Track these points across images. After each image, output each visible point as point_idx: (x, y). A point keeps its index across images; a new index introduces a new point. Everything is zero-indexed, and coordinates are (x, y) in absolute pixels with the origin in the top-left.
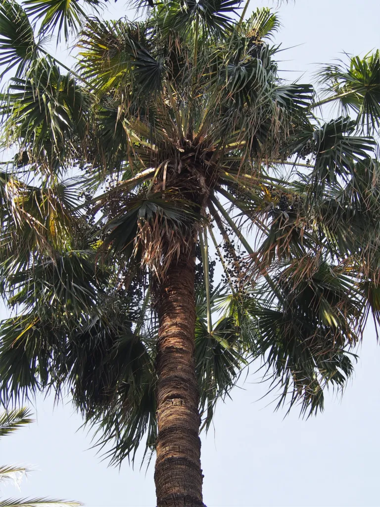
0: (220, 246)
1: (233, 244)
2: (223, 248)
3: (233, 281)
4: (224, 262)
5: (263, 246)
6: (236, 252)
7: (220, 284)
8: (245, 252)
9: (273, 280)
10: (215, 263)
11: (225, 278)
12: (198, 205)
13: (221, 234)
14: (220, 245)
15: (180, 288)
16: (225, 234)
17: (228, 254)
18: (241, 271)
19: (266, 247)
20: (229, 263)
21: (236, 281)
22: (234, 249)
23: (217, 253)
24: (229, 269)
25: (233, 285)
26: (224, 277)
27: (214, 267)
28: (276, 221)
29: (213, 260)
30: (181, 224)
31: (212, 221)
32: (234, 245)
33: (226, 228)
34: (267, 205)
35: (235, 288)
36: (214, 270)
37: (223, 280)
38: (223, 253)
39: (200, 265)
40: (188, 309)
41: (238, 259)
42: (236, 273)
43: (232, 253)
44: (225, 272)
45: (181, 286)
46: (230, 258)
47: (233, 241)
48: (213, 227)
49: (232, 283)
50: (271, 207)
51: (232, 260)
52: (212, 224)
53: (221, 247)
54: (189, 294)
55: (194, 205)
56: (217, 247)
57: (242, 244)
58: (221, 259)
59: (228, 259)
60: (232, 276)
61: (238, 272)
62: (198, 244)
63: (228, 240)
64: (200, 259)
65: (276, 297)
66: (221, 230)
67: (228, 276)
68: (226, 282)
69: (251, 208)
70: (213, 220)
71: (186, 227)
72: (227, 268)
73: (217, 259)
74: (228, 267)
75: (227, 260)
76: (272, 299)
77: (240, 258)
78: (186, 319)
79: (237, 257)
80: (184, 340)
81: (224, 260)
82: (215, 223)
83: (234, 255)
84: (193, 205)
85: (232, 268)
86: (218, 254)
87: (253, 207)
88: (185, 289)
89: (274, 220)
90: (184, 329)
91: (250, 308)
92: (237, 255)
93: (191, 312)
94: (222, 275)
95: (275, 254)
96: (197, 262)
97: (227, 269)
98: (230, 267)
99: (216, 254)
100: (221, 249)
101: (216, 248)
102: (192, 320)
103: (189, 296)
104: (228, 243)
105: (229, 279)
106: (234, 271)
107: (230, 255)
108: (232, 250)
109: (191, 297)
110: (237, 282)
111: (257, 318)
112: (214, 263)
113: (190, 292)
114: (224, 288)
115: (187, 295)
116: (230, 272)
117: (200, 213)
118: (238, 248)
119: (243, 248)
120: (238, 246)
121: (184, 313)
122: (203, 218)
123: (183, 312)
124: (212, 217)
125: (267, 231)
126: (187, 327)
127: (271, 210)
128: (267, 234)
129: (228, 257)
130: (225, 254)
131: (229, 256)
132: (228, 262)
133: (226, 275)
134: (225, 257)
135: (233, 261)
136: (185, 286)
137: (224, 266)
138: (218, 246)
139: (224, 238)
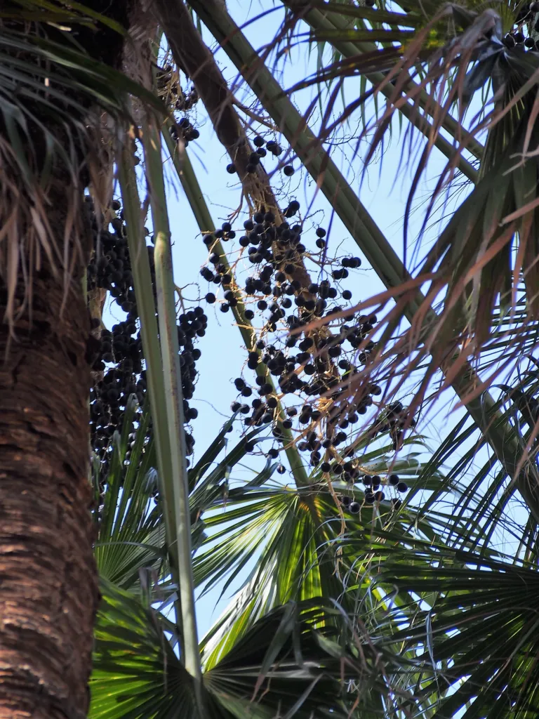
0: (227, 232)
1: (292, 221)
2: (244, 242)
3: (292, 412)
4: (250, 315)
5: (447, 238)
6: (308, 264)
7: (228, 428)
8: (354, 263)
9: (500, 403)
10: (204, 319)
11: (255, 395)
12: (114, 25)
13: (231, 169)
14: (227, 227)
15: (15, 448)
16: (252, 170)
17: (266, 274)
18: (336, 360)
19: (463, 241)
20: (274, 319)
21: (308, 414)
22: (301, 249)
23: (211, 267)
24: (272, 349)
25: (295, 435)
26: (246, 392)
27: (198, 343)
28: (513, 103)
29: (190, 306)
30: (23, 122)
31: (186, 105)
32: (298, 229)
33: (259, 141)
34: (464, 22)
35: (303, 447)
36: (197, 354)
37: (246, 410)
38: (244, 269)
39: (123, 329)
40: (57, 553)
41: (318, 296)
42: (309, 370)
43: (289, 270)
44: (252, 362)
45: (22, 436)
46: (278, 293)
47: (294, 207)
48: (195, 135)
49: (288, 424)
50: (489, 34)
51: (287, 304)
52: (185, 122)
53: (232, 235)
54: (61, 476)
55: (91, 19)
56: (213, 236)
57: (338, 221)
58: (232, 301)
59: (269, 300)
60: (291, 385)
61: (321, 368)
62: (117, 224)
63: (270, 198)
64: (125, 301)
65: (517, 494)
66: (230, 151)
67: (266, 389)
68: (261, 414)
69: (387, 37)
70: (194, 99)
71: (50, 140)
72: (261, 345)
73: (211, 298)
74: (270, 339)
75: (262, 305)
76: (495, 501)
77: (333, 293)
78: (45, 604)
79: (314, 288)
80: (31, 711)
81: (250, 303)
82: (199, 115)
83: (300, 277)
84: (88, 22)
85: (290, 344)
86: (219, 272)
87: (396, 35)
88: (40, 449)
89: (500, 102)
90: (36, 654)
91: (378, 552)
92: (315, 279)
93: (70, 567)
94: (240, 384)
95: (510, 273)
96: (112, 314)
97: (264, 352)
98: (277, 339)
99: (206, 274)
100: (231, 249)
101: (208, 241)
102: (77, 610)
103: (60, 485)
104: (270, 218)
105: (273, 403)
106: (302, 358)
107: (280, 278)
108: (290, 254)
109: (73, 494)
110: (316, 416)
111: (414, 606)
112: (195, 323)
113: (67, 468)
114: (246, 446)
115: (52, 479)
116: (279, 364)
117: (120, 65)
118: (321, 244)
119: (343, 243)
120: (320, 232)
121: (35, 575)
122: (138, 89)
123: (29, 572)
124: (186, 84)
125: (467, 154)
126: (54, 651)
127: (484, 49)
128: (465, 168)
129: (267, 291)
130: (254, 272)
131: (274, 284)
132: (268, 313)
133: (260, 380)
134: (252, 287)
135: (293, 311)
136: (42, 435)
137: (246, 334)
138: (220, 234)
139: (246, 191)
